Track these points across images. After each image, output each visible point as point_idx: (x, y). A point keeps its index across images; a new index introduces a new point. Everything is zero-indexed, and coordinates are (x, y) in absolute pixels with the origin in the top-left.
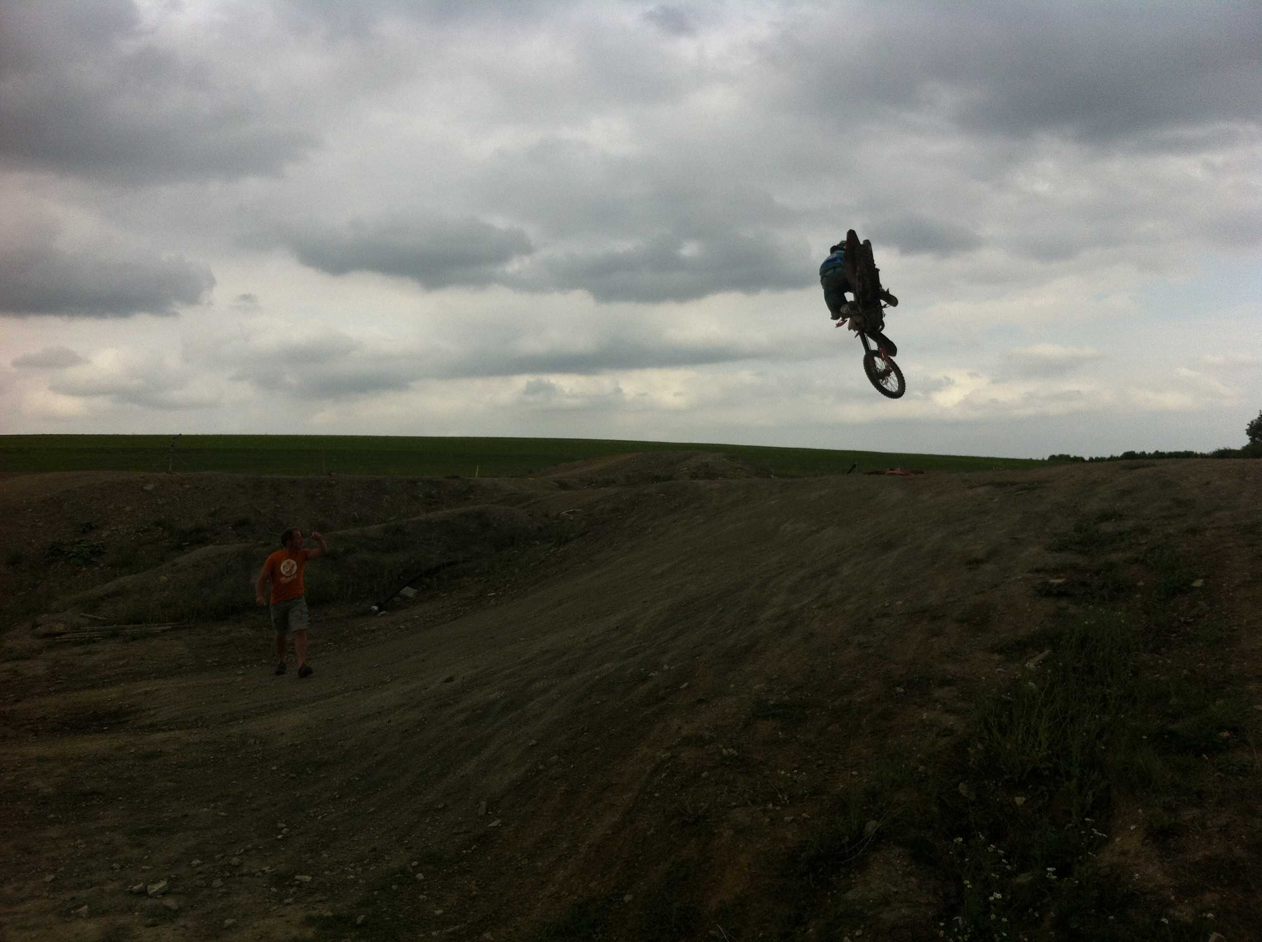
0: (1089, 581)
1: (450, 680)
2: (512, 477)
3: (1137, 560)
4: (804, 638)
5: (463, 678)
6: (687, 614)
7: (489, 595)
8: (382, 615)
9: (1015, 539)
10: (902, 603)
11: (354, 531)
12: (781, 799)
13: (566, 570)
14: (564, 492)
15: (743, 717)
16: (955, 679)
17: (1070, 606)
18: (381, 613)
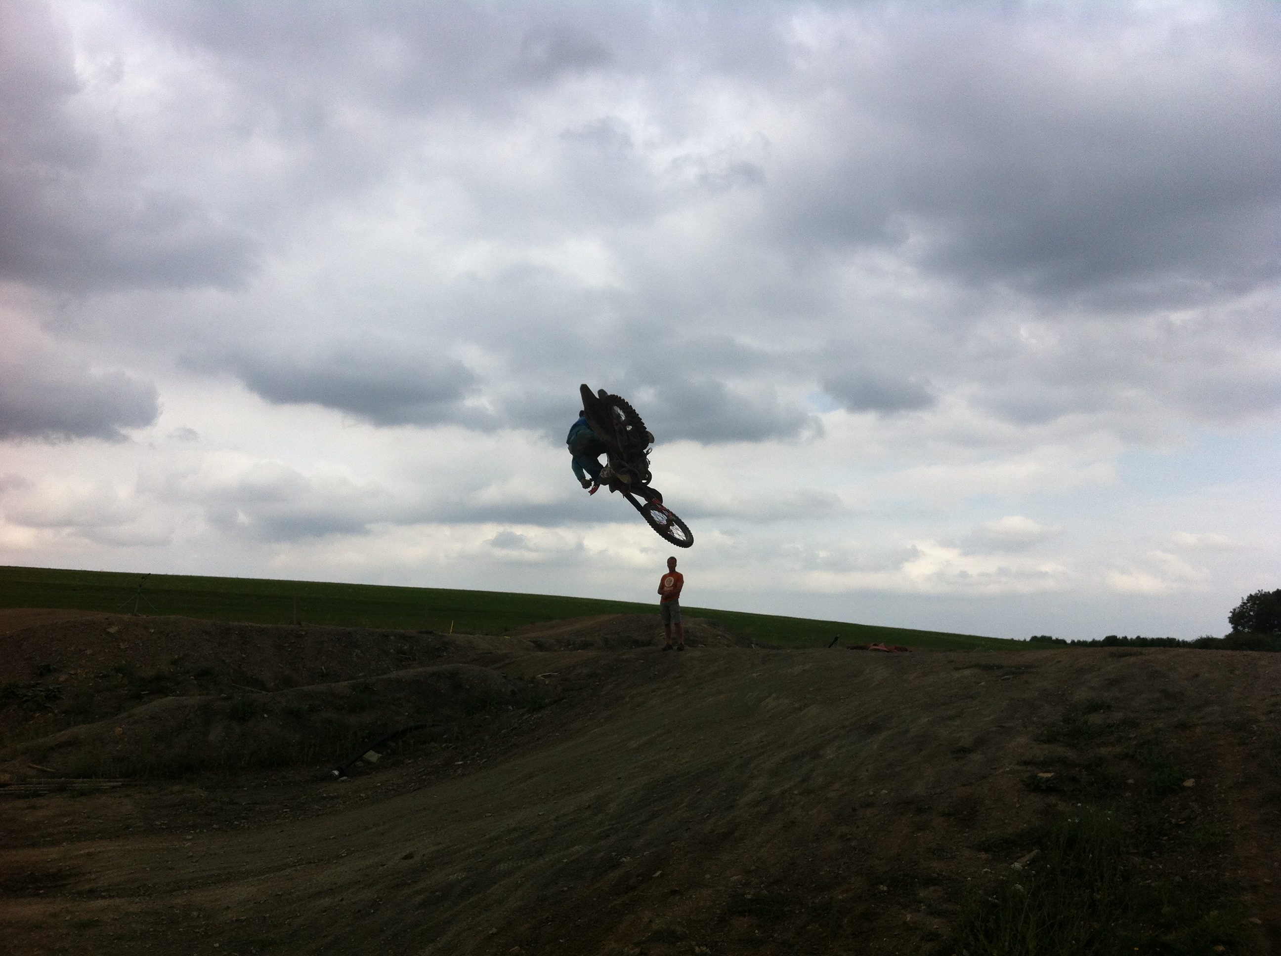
0: (1078, 777)
1: (409, 856)
2: (487, 635)
3: (1126, 756)
4: (784, 827)
5: (424, 855)
6: (663, 794)
7: (456, 763)
8: (343, 781)
9: (1003, 727)
10: (887, 792)
11: (322, 687)
13: (539, 739)
14: (540, 653)
15: (718, 912)
16: (941, 878)
17: (1059, 802)
18: (342, 779)
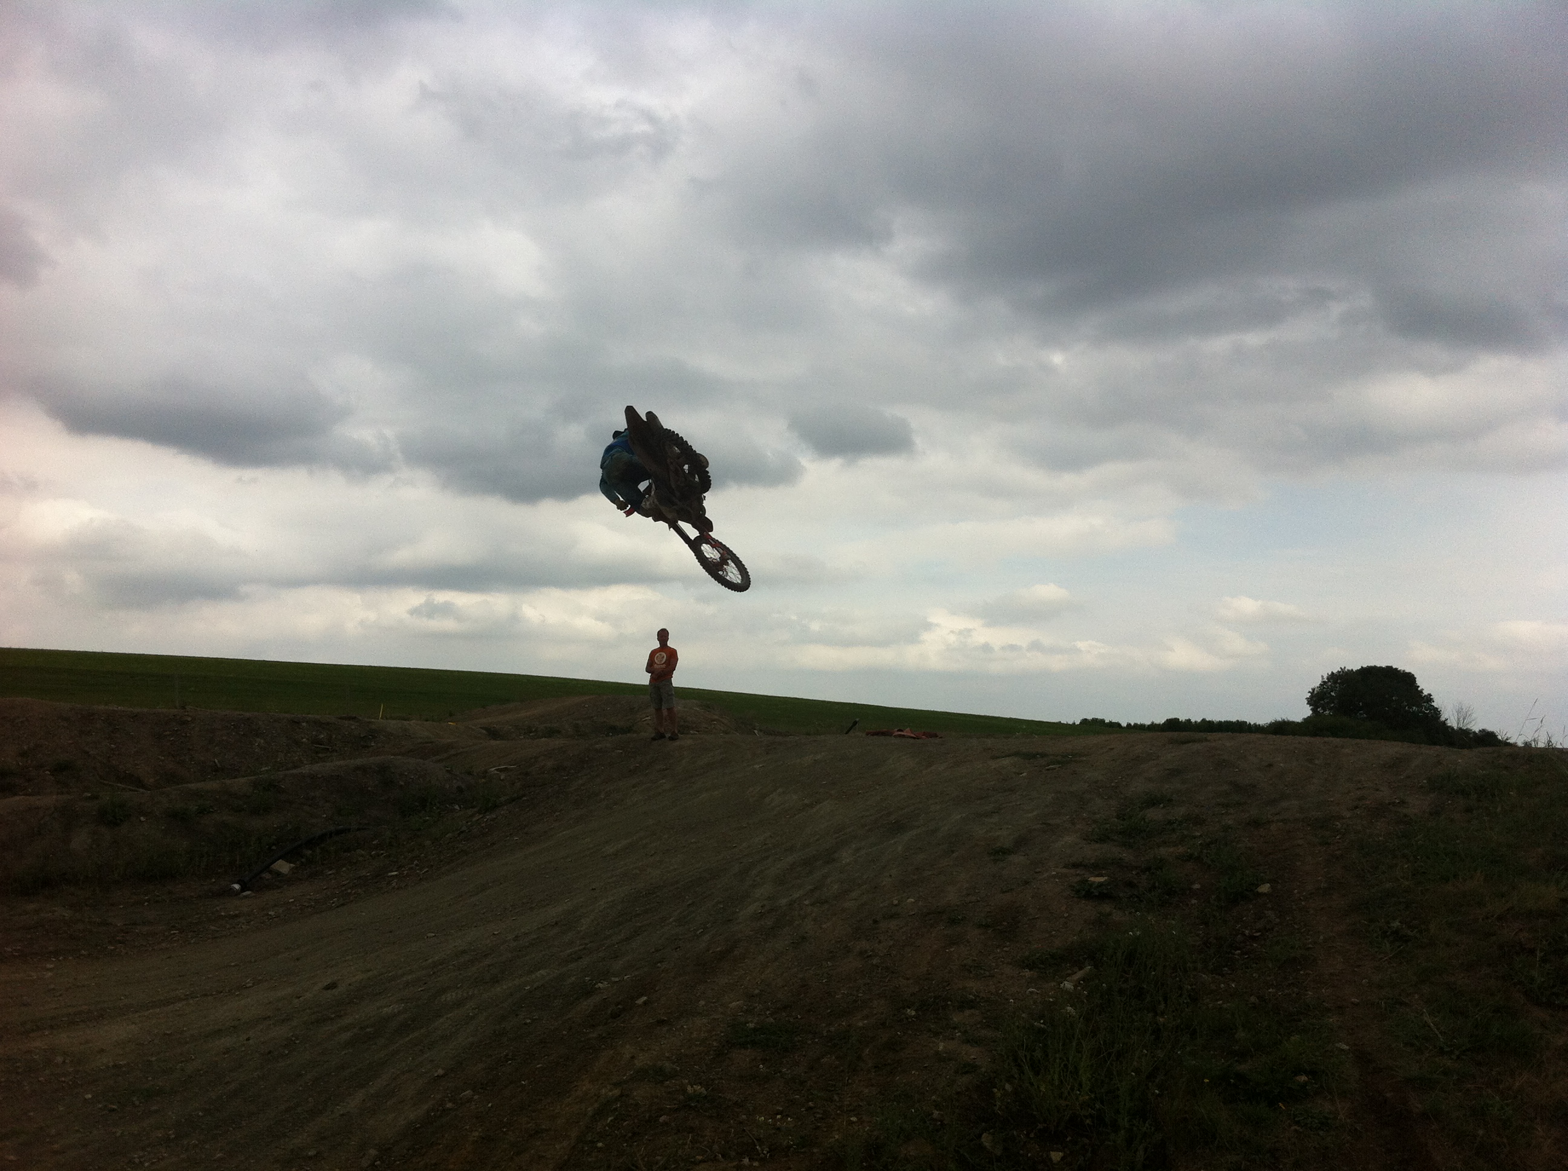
0: (1135, 881)
1: (332, 986)
2: (426, 720)
3: (1190, 857)
4: (793, 943)
5: (350, 985)
6: (647, 907)
7: (390, 874)
8: (246, 897)
9: (1048, 824)
10: (914, 900)
11: (212, 785)
12: (760, 1152)
13: (493, 844)
14: (493, 743)
15: (715, 1044)
16: (977, 999)
17: (1114, 911)
18: (244, 894)
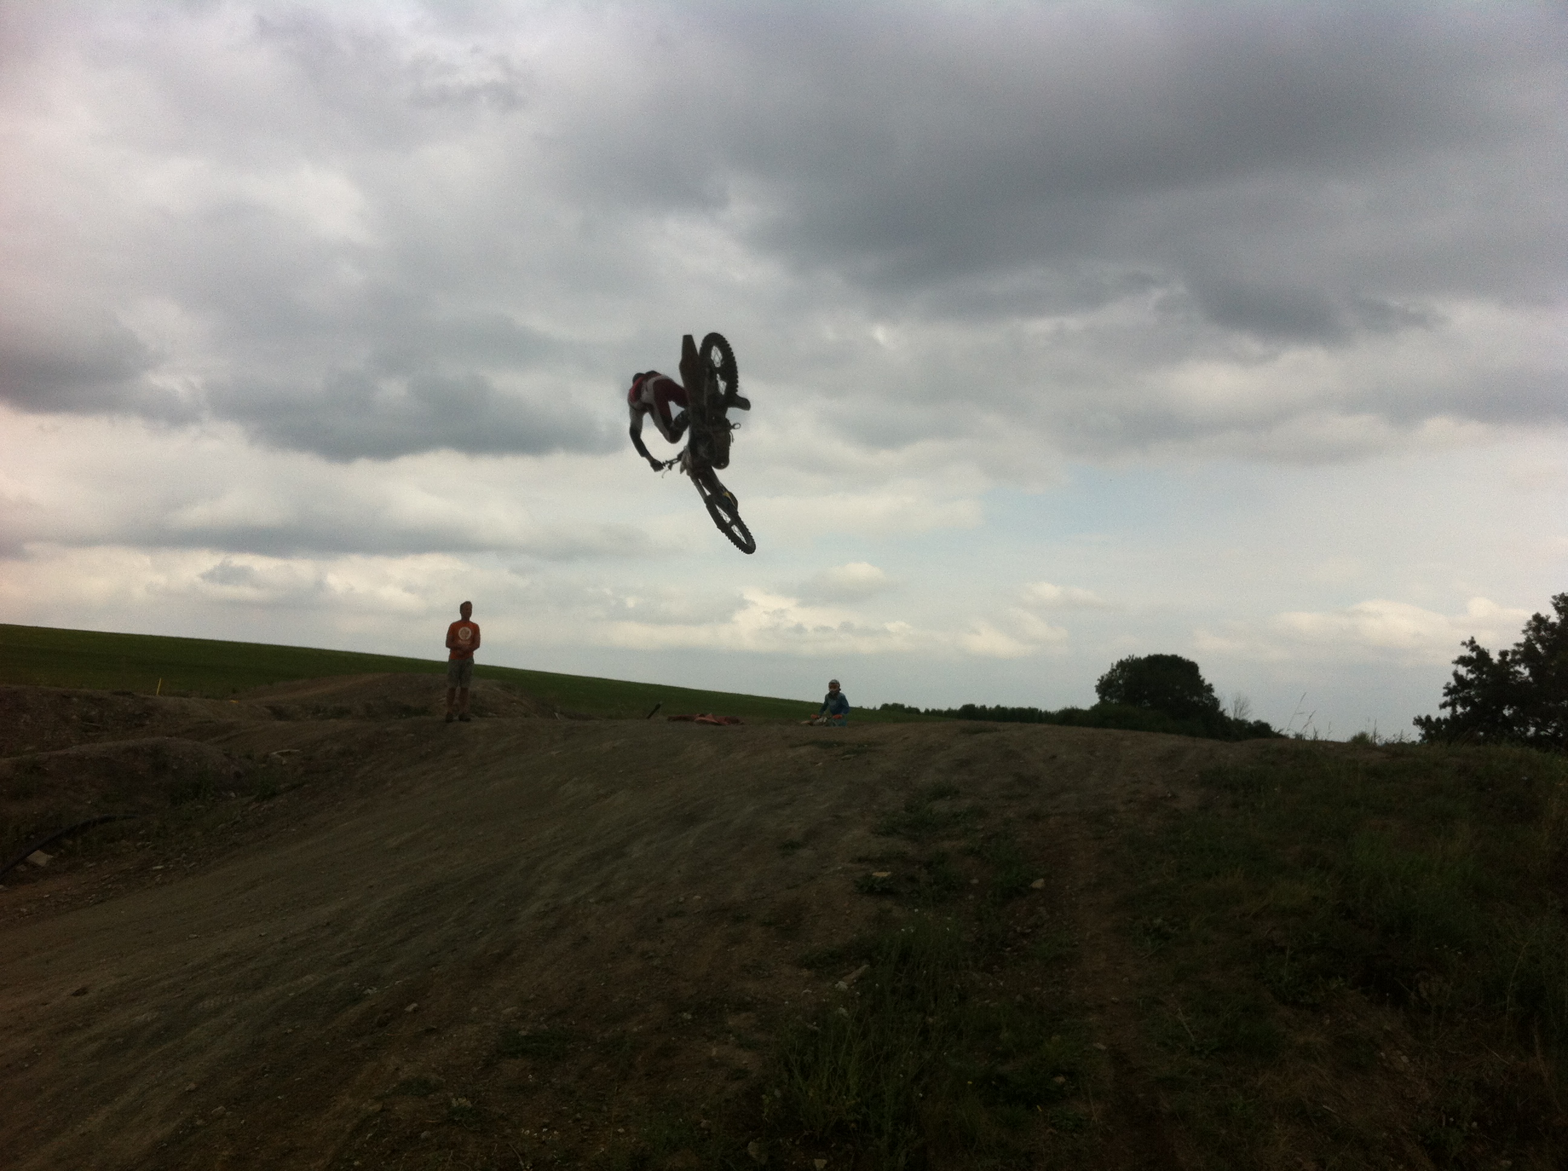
0: (917, 876)
1: (83, 992)
2: (207, 698)
3: (971, 851)
4: (574, 944)
5: (102, 990)
6: (426, 906)
7: (154, 868)
9: (837, 817)
10: (700, 897)
12: (523, 1167)
13: (269, 836)
14: (279, 724)
15: (485, 1053)
16: (754, 1001)
17: (895, 907)
